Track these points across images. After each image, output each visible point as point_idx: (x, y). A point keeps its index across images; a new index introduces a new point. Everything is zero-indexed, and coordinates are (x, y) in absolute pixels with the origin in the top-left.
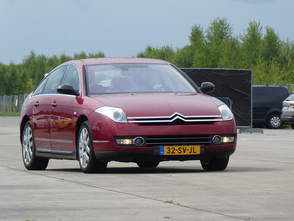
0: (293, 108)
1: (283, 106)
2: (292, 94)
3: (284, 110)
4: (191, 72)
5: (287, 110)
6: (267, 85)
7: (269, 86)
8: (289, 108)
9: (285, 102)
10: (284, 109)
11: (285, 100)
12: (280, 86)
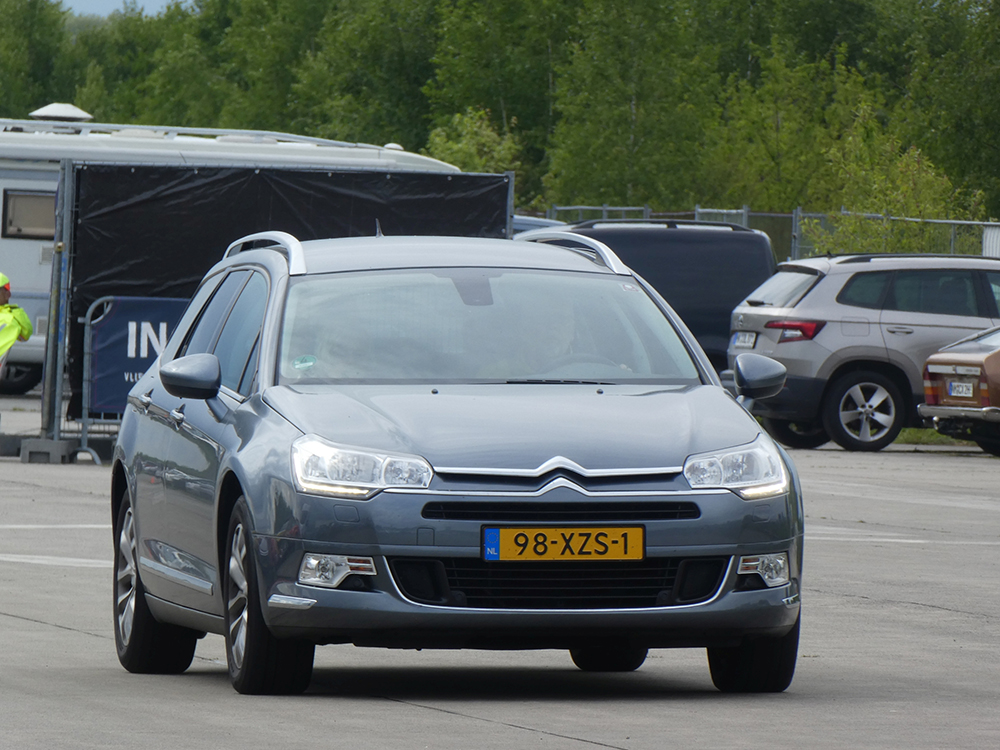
0: (780, 342)
1: (735, 332)
2: (776, 272)
3: (738, 348)
4: (219, 181)
5: (748, 348)
6: (671, 225)
7: (679, 227)
8: (761, 338)
9: (743, 309)
10: (738, 344)
11: (745, 302)
12: (734, 228)
